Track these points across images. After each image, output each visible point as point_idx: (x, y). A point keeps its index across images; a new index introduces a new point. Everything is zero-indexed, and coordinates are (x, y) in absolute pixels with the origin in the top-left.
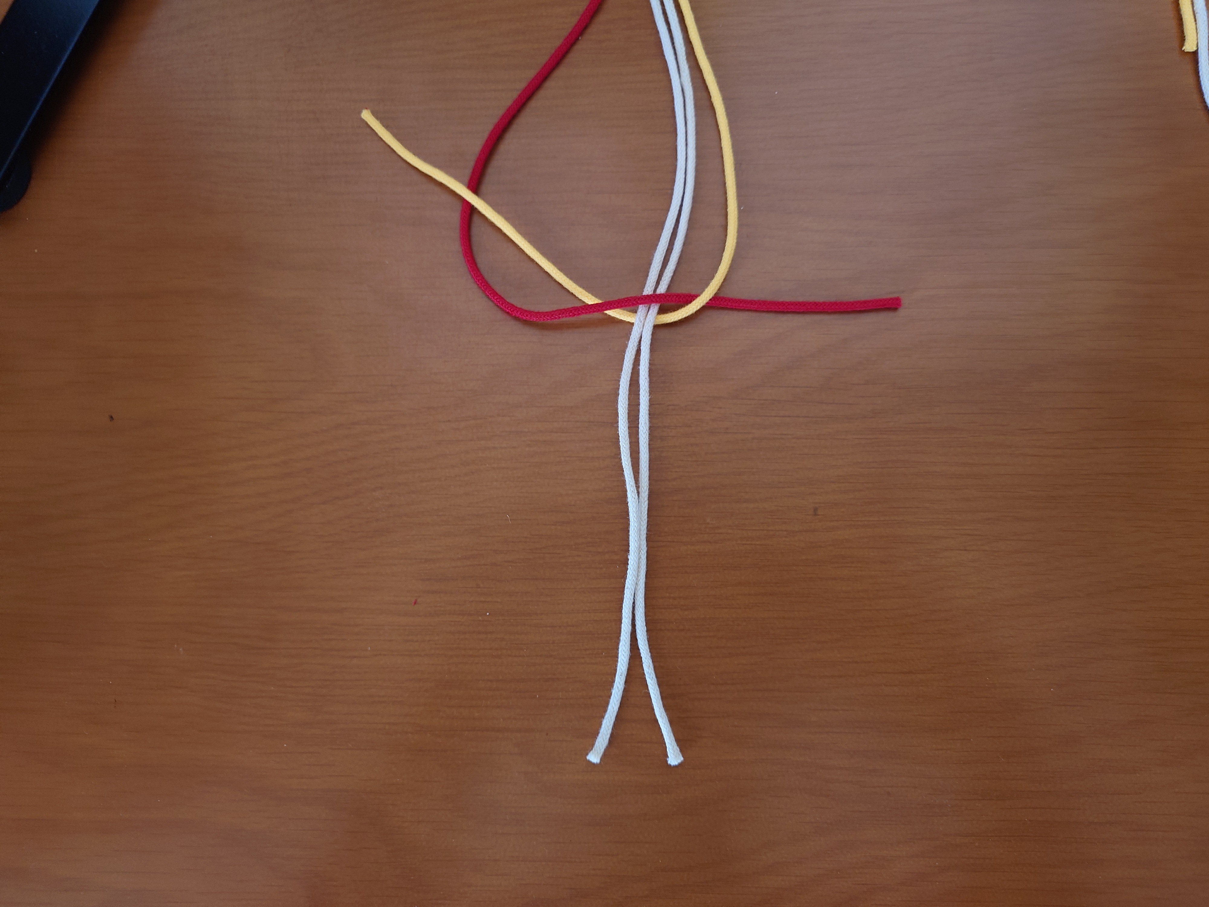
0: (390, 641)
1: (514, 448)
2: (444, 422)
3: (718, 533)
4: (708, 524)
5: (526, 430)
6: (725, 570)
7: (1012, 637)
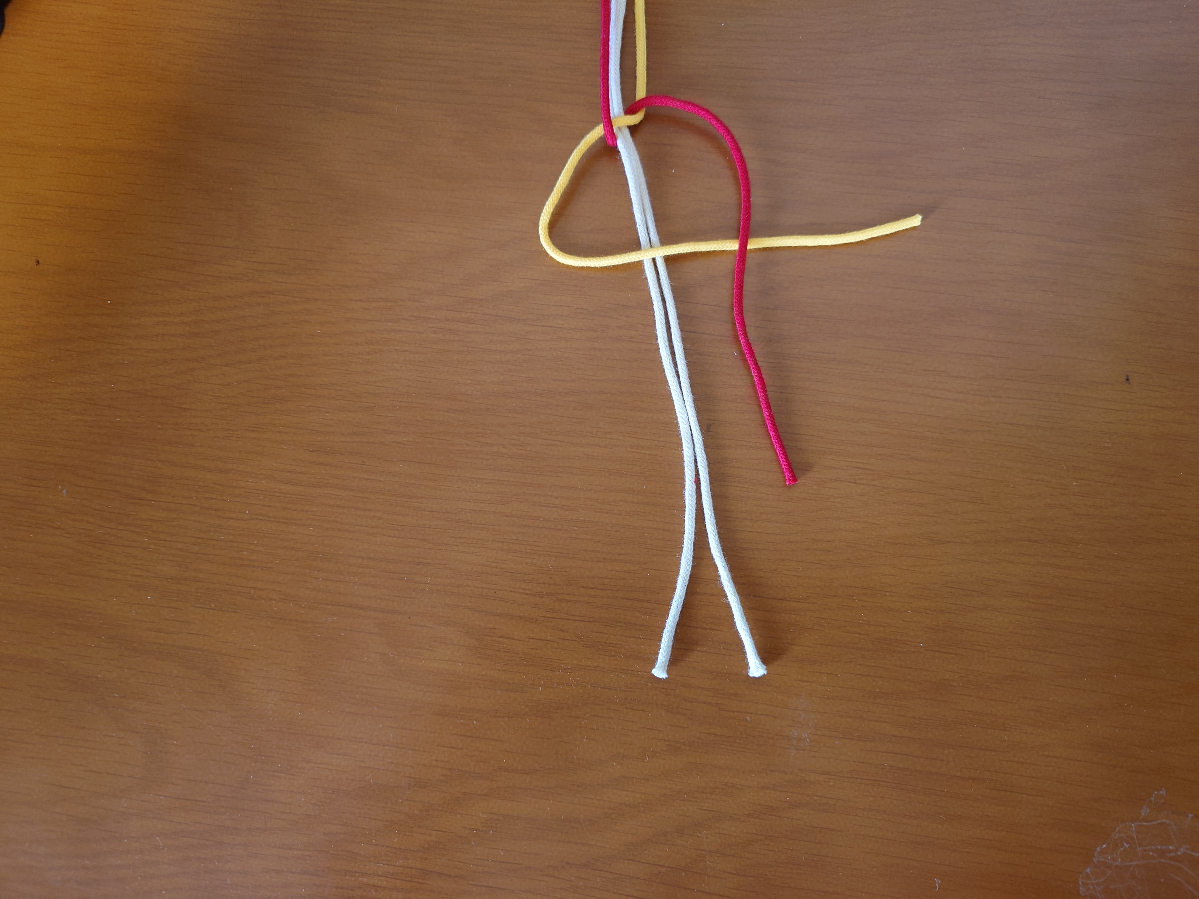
0: (269, 506)
1: (419, 332)
2: (356, 301)
3: (609, 439)
4: (601, 428)
5: (434, 317)
6: (611, 475)
7: (892, 575)
